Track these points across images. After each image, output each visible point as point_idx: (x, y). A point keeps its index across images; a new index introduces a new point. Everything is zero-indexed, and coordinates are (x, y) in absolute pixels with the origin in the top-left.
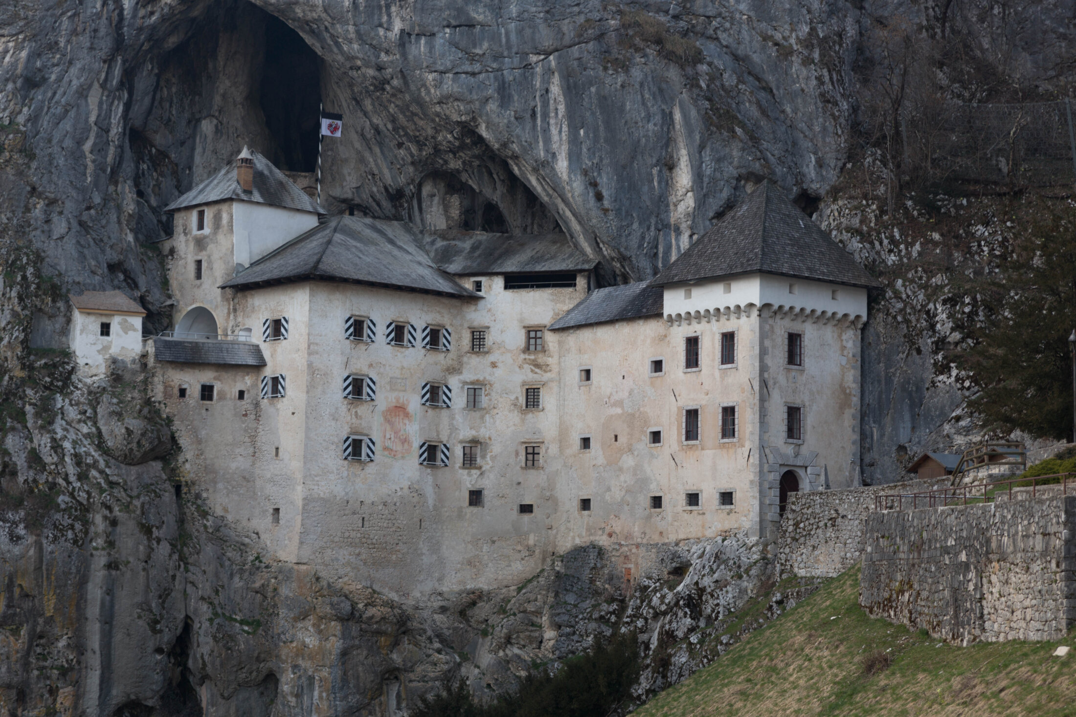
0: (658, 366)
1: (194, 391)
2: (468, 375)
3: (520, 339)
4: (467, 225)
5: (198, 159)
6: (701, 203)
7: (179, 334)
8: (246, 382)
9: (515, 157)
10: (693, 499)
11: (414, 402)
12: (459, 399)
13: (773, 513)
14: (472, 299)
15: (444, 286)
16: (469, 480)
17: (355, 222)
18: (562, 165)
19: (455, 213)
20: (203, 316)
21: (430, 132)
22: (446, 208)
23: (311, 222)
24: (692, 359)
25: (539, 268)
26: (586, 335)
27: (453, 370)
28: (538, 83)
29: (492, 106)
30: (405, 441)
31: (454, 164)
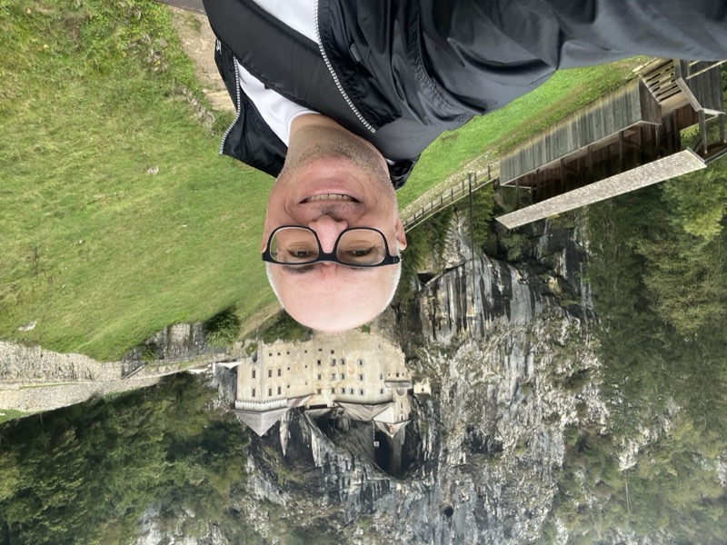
0: (288, 387)
1: (401, 376)
2: (335, 382)
3: (322, 392)
4: (337, 420)
5: (404, 433)
6: (278, 429)
7: (406, 389)
8: (388, 378)
9: (325, 439)
10: (279, 354)
11: (348, 375)
12: (338, 377)
13: (259, 351)
14: (336, 401)
15: (342, 404)
16: (334, 356)
17: (365, 419)
18: (313, 437)
19: (340, 423)
20: (400, 393)
21: (347, 444)
22: (343, 424)
23: (375, 419)
24: (279, 389)
25: (319, 410)
26: (306, 394)
27: (339, 383)
28: (320, 459)
29: (331, 452)
30: (350, 365)
31: (341, 436)
